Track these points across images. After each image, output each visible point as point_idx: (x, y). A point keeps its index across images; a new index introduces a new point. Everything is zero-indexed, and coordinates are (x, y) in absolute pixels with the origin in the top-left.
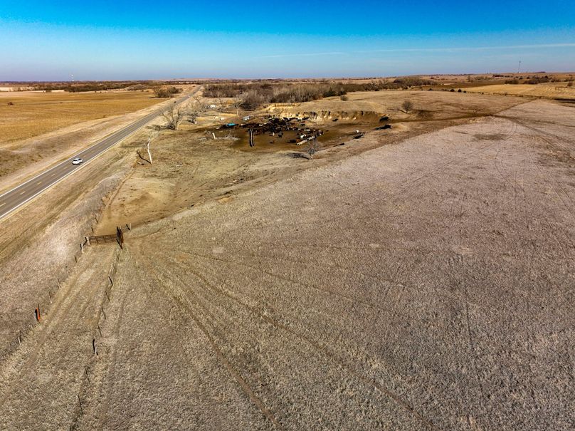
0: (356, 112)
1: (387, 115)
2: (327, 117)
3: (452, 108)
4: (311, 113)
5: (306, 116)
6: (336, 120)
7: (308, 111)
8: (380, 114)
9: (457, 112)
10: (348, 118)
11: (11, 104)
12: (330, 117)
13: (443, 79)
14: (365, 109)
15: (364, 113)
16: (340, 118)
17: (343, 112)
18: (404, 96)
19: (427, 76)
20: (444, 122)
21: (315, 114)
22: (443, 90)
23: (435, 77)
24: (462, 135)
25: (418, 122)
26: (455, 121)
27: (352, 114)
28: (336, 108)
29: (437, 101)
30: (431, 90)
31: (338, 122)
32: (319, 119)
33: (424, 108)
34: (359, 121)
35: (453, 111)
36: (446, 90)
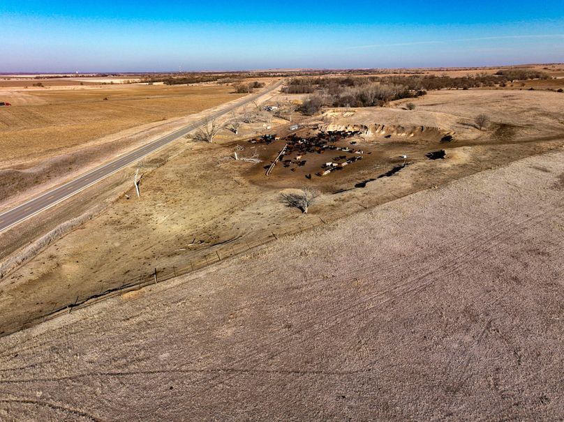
0: (415, 128)
1: (451, 134)
2: (379, 132)
3: (547, 120)
4: (362, 126)
5: (356, 129)
6: (389, 136)
7: (359, 124)
8: (443, 131)
9: (552, 128)
10: (404, 134)
11: (106, 99)
12: (383, 133)
13: (559, 70)
14: (427, 124)
15: (425, 129)
16: (395, 134)
17: (399, 126)
18: (491, 99)
19: (540, 65)
20: (525, 147)
21: (366, 128)
22: (549, 90)
23: (549, 67)
24: (540, 173)
25: (488, 147)
26: (543, 144)
27: (410, 130)
28: (393, 121)
29: (532, 109)
30: (532, 89)
31: (390, 140)
32: (368, 135)
33: (508, 120)
34: (416, 138)
35: (548, 127)
36: (552, 90)
